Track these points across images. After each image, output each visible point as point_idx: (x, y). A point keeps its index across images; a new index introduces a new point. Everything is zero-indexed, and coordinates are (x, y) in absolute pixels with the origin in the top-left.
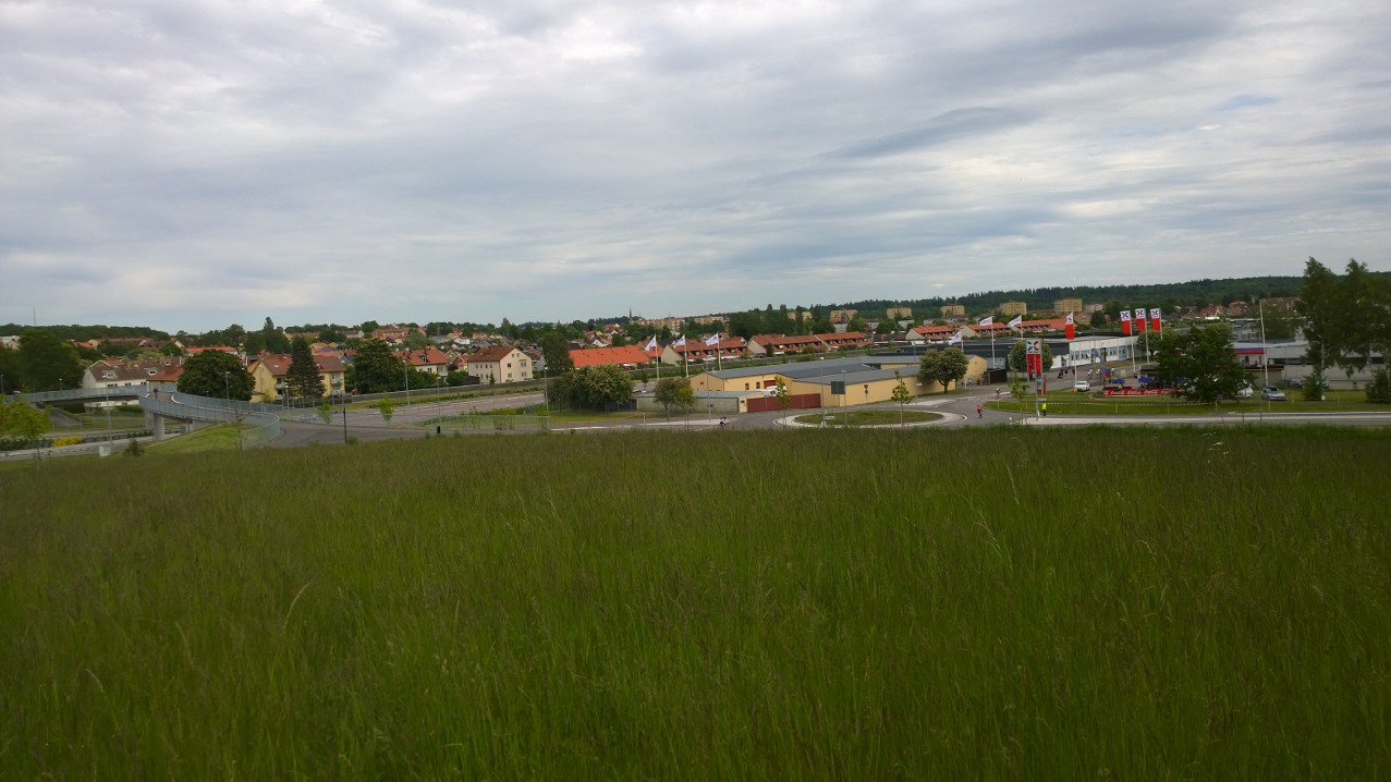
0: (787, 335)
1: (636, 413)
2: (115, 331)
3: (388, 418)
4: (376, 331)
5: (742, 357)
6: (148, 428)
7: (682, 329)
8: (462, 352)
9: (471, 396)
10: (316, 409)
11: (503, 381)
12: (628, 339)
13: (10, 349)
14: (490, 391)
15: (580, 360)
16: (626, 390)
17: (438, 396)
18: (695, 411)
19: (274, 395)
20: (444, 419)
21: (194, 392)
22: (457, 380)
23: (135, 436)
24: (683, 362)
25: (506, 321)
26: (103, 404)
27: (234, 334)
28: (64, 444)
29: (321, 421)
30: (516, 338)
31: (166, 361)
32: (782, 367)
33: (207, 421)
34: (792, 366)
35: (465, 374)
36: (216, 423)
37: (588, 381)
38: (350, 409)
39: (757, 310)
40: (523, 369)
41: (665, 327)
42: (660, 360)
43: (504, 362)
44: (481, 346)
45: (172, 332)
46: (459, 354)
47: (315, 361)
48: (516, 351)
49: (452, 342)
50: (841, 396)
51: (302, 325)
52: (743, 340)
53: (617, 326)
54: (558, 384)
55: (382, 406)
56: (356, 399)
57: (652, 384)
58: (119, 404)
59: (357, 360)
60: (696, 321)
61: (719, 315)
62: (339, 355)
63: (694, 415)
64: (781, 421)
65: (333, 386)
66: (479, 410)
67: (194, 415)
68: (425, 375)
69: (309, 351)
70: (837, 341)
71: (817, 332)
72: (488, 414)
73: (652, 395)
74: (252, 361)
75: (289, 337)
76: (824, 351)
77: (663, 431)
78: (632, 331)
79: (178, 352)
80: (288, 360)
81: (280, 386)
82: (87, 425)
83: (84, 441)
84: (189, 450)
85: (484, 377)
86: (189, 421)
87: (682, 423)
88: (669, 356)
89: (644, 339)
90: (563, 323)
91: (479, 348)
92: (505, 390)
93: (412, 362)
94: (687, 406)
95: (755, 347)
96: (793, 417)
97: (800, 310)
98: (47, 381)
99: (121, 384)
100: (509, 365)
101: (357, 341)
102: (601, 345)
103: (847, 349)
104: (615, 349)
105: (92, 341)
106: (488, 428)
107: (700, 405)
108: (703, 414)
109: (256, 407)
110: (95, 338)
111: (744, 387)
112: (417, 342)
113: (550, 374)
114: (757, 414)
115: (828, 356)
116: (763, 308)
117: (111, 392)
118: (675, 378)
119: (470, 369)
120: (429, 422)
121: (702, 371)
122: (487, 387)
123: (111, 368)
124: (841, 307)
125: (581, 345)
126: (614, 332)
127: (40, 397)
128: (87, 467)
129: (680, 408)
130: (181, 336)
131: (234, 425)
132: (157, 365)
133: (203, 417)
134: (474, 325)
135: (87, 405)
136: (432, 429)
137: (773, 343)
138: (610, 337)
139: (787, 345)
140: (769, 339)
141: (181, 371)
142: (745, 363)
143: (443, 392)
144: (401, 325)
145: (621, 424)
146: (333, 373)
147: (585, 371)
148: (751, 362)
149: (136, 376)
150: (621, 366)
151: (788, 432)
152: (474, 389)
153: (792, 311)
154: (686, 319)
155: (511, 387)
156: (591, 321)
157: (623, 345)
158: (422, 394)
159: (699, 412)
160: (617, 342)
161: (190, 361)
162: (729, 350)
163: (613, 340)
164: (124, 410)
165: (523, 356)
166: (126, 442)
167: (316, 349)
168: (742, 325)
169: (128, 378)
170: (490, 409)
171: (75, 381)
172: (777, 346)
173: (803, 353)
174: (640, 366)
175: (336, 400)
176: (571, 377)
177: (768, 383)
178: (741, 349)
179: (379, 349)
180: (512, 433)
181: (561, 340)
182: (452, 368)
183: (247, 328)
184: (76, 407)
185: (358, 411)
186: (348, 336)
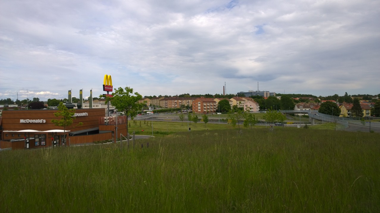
2: (303, 96)
6: (310, 121)
10: (360, 120)
13: (279, 99)
19: (347, 115)
21: (323, 113)
23: (306, 123)
26: (299, 114)
27: (336, 97)
28: (289, 124)
29: (362, 124)
31: (316, 104)
33: (326, 121)
36: (328, 122)
38: (372, 122)
45: (318, 96)
47: (361, 106)
51: (357, 94)
56: (374, 119)
58: (303, 114)
59: (375, 106)
62: (369, 104)
65: (366, 114)
67: (323, 119)
69: (359, 102)
74: (340, 105)
75: (353, 98)
79: (319, 102)
80: (352, 105)
81: (349, 113)
82: (295, 119)
83: (294, 123)
84: (320, 129)
86: (321, 120)
98: (286, 108)
99: (304, 109)
101: (376, 100)
105: (297, 98)
109: (341, 118)
110: (298, 97)
117: (301, 111)
123: (302, 105)
127: (285, 111)
128: (295, 130)
130: (320, 97)
131: (334, 123)
132: (313, 105)
133: (325, 120)
135: (295, 114)
141: (320, 107)
146: (366, 110)
149: (308, 107)
161: (322, 104)
164: (304, 116)
166: (304, 125)
167: (361, 102)
169: (306, 108)
171: (293, 108)
175: (367, 118)
183: (339, 95)
184: (293, 115)
185: (375, 122)
186: (373, 98)
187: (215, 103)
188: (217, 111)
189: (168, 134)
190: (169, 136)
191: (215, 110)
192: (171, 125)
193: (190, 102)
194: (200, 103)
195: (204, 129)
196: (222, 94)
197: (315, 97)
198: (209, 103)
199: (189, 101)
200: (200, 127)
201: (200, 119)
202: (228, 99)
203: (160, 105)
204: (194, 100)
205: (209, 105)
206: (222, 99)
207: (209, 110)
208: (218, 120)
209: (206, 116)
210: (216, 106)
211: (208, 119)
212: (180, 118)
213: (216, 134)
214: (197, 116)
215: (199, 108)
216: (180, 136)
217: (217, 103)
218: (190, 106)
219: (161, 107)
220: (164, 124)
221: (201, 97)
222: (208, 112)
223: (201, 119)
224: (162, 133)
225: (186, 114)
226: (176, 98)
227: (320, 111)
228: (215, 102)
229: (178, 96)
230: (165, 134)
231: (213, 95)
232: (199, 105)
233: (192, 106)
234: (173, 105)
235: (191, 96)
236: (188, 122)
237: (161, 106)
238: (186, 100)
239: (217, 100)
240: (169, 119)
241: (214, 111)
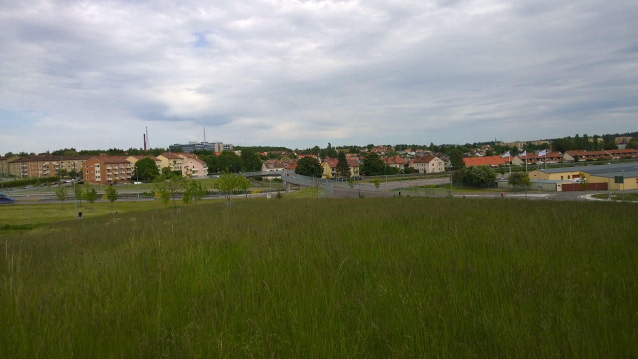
0: (587, 150)
1: (498, 189)
2: (273, 149)
3: (377, 187)
4: (373, 149)
5: (559, 162)
6: (284, 188)
7: (525, 148)
8: (411, 158)
9: (415, 178)
10: (347, 182)
11: (430, 172)
12: (494, 152)
13: (238, 155)
14: (424, 176)
15: (468, 162)
16: (493, 177)
17: (400, 178)
18: (531, 190)
19: (331, 176)
20: (402, 189)
21: (301, 174)
22: (409, 171)
23: (279, 191)
24: (525, 164)
25: (432, 144)
26: (269, 178)
27: (316, 150)
28: (255, 193)
29: (349, 187)
30: (437, 152)
31: (291, 161)
32: (583, 168)
33: (305, 186)
34: (590, 167)
35: (413, 168)
36: (308, 186)
37: (472, 173)
38: (361, 183)
39: (569, 138)
40: (440, 167)
41: (515, 147)
42: (511, 163)
43: (431, 163)
44: (420, 155)
45: (293, 149)
46: (410, 159)
47: (347, 161)
48: (436, 158)
49: (406, 154)
50: (621, 184)
51: (342, 146)
52: (560, 153)
53: (489, 146)
54: (457, 174)
55: (375, 182)
56: (364, 179)
57: (507, 175)
58: (274, 178)
59: (365, 161)
60: (533, 143)
61: (546, 140)
62: (357, 159)
63: (530, 191)
64: (582, 197)
65: (355, 172)
66: (418, 185)
67: (301, 183)
68: (394, 168)
69: (345, 157)
70: (619, 154)
71: (606, 149)
72: (422, 187)
73: (506, 180)
74: (323, 161)
75: (337, 151)
76: (611, 160)
77: (512, 199)
78: (497, 148)
79: (295, 157)
80: (337, 161)
81: (333, 172)
82: (263, 186)
83: (262, 192)
84: (298, 197)
85: (421, 170)
86: (298, 185)
87: (524, 195)
88: (517, 161)
89: (503, 153)
90: (460, 144)
91: (419, 157)
92: (431, 176)
93: (388, 162)
94: (526, 187)
95: (567, 157)
96: (590, 195)
97: (596, 137)
98: (250, 169)
99: (275, 170)
100: (433, 165)
101: (365, 153)
102: (479, 155)
103: (626, 158)
104: (487, 157)
105: (265, 153)
106: (422, 193)
107: (534, 187)
108: (536, 191)
109: (324, 181)
110: (266, 151)
111: (559, 178)
112: (391, 153)
113: (453, 169)
114: (567, 193)
115: (612, 162)
116: (573, 136)
117: (271, 173)
118: (520, 173)
119: (415, 166)
120: (395, 190)
121: (535, 169)
122: (423, 175)
123: (272, 163)
124: (622, 135)
125: (469, 156)
126: (487, 149)
127: (247, 174)
128: (262, 202)
129: (522, 188)
130: (297, 151)
131: (315, 188)
132: (288, 162)
133: (304, 184)
134: (417, 146)
135: (263, 178)
136: (397, 193)
137: (579, 154)
138: (484, 151)
139: (587, 156)
140: (576, 152)
141: (296, 165)
142: (561, 165)
143: (402, 176)
144: (384, 146)
145: (489, 194)
146: (355, 167)
147: (471, 168)
148: (565, 165)
149: (280, 167)
150: (490, 166)
151: (587, 203)
152: (416, 175)
153: (591, 137)
154: (527, 142)
155: (434, 175)
156: (475, 144)
157: (491, 156)
158: (392, 177)
159: (533, 190)
160: (488, 154)
161: (299, 161)
162: (552, 158)
163: (486, 153)
164: (276, 180)
165: (440, 160)
166: (276, 193)
167: (348, 156)
168: (560, 146)
169: (278, 167)
170: (423, 185)
171: (259, 169)
172: (581, 157)
173: (597, 160)
174: (500, 166)
175: (356, 178)
176: (464, 171)
177: (574, 176)
178: (559, 158)
179: (374, 156)
180: (434, 196)
181: (459, 153)
182: (406, 165)
183: (321, 148)
184: (259, 179)
185: (365, 184)
186: (361, 151)
187: (130, 165)
188: (134, 179)
189: (31, 229)
190: (33, 231)
191: (130, 177)
192: (38, 210)
193: (79, 165)
194: (98, 166)
195: (109, 212)
196: (141, 149)
197: (290, 151)
198: (117, 165)
199: (76, 162)
200: (100, 209)
201: (100, 195)
202: (152, 157)
203: (9, 171)
204: (85, 161)
205: (117, 168)
206: (142, 157)
207: (118, 178)
208: (135, 194)
209: (112, 189)
210: (130, 170)
211: (116, 195)
212: (58, 195)
213: (134, 219)
214: (94, 190)
215: (98, 174)
216: (58, 230)
217: (133, 165)
218: (78, 171)
219: (14, 176)
220: (20, 209)
221: (99, 155)
222: (115, 182)
223: (102, 195)
224: (16, 228)
225: (69, 187)
226: (46, 157)
227: (298, 172)
228: (129, 163)
229: (51, 152)
230: (25, 229)
231: (124, 150)
232: (98, 169)
233: (82, 172)
234: (40, 170)
235: (80, 153)
236: (76, 201)
237: (13, 174)
238: (68, 161)
239: (133, 160)
240: (32, 199)
241: (129, 179)
